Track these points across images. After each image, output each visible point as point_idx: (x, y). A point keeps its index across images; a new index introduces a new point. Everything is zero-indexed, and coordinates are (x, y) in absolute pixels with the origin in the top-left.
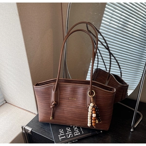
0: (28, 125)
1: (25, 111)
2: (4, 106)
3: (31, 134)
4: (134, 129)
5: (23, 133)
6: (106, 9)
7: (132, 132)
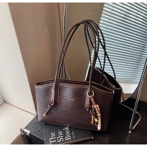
0: (26, 128)
1: (24, 112)
2: (3, 106)
3: (30, 136)
4: (132, 131)
5: (22, 135)
6: (104, 8)
7: (130, 134)
